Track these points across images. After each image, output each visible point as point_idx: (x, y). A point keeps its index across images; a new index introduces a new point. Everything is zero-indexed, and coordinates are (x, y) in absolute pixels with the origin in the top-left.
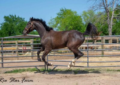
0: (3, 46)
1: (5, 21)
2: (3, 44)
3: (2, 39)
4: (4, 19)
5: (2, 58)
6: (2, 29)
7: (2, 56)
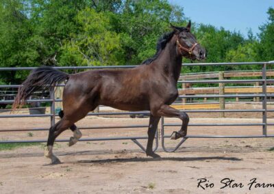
0: (265, 84)
1: (270, 22)
2: (268, 78)
3: (265, 66)
4: (269, 16)
5: (264, 112)
6: (263, 42)
7: (264, 107)
